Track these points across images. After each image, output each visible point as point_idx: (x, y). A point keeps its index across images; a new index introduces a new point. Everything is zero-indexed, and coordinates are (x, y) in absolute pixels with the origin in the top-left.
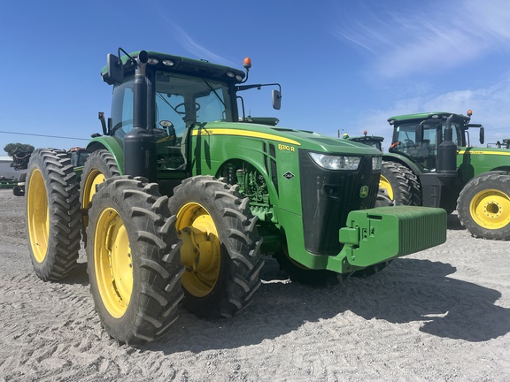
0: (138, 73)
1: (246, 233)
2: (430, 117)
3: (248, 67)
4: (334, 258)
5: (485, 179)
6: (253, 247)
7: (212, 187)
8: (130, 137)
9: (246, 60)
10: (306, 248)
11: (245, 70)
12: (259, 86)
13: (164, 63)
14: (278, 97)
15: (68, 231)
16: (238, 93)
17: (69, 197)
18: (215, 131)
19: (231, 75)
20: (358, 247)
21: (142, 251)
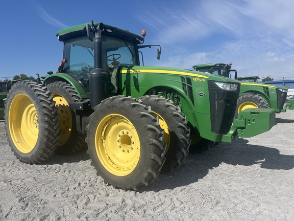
0: (97, 36)
1: (185, 125)
2: (215, 65)
3: (144, 35)
4: (226, 135)
5: (245, 97)
6: (188, 132)
7: (161, 101)
8: (94, 74)
9: (143, 31)
10: (212, 131)
11: (142, 37)
12: (150, 46)
13: (108, 30)
14: (159, 53)
15: (53, 131)
16: (139, 50)
17: (53, 111)
18: (142, 71)
19: (137, 39)
20: (245, 128)
21: (150, 135)
